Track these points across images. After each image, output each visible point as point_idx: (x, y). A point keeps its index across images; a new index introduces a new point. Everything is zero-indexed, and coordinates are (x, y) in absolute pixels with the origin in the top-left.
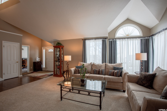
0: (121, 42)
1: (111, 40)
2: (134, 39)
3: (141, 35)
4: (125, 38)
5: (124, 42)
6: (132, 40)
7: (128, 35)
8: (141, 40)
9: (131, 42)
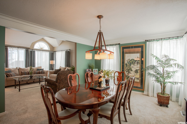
0: (38, 52)
1: (31, 50)
2: (46, 52)
3: (49, 50)
4: (40, 50)
5: (40, 53)
6: (45, 52)
7: (42, 48)
8: (50, 53)
9: (44, 53)
